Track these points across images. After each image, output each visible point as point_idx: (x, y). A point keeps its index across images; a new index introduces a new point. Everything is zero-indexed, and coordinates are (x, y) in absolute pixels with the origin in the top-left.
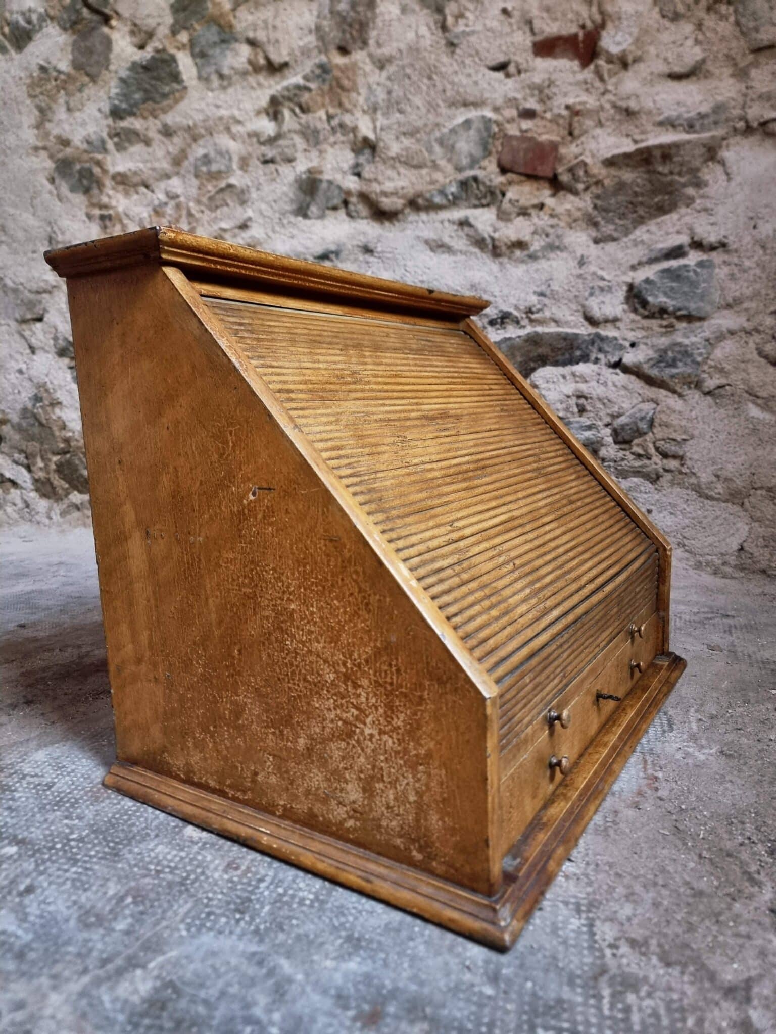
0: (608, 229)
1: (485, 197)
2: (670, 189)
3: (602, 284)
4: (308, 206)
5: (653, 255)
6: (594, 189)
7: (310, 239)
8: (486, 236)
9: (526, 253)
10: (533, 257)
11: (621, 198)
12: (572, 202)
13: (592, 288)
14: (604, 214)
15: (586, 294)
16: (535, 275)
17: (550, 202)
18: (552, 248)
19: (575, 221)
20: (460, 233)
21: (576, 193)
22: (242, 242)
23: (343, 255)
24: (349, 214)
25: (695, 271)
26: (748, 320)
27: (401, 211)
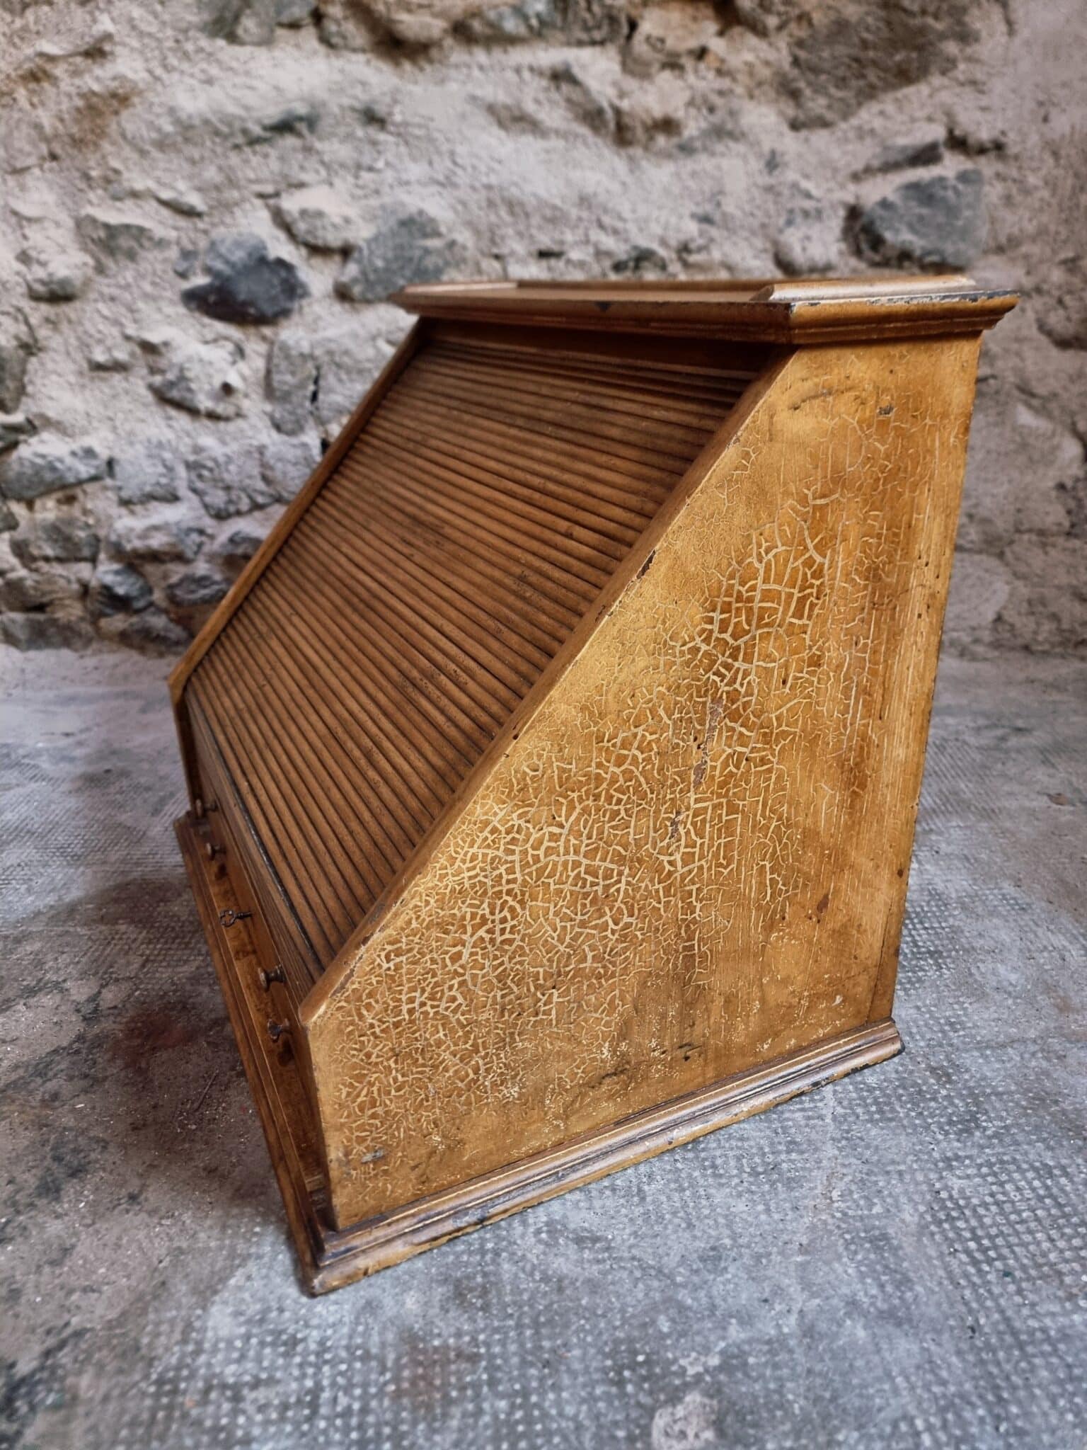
0: (817, 105)
1: (599, 27)
2: (921, 40)
3: (808, 204)
4: (237, 18)
5: (893, 157)
6: (793, 26)
7: (251, 88)
8: (605, 105)
9: (675, 140)
10: (687, 149)
11: (841, 50)
12: (753, 50)
13: (791, 211)
14: (811, 77)
15: (782, 221)
16: (691, 184)
17: (717, 45)
18: (719, 132)
19: (760, 84)
20: (555, 96)
21: (760, 31)
22: (96, 87)
23: (325, 124)
24: (325, 40)
25: (955, 189)
26: (1028, 273)
27: (437, 44)
